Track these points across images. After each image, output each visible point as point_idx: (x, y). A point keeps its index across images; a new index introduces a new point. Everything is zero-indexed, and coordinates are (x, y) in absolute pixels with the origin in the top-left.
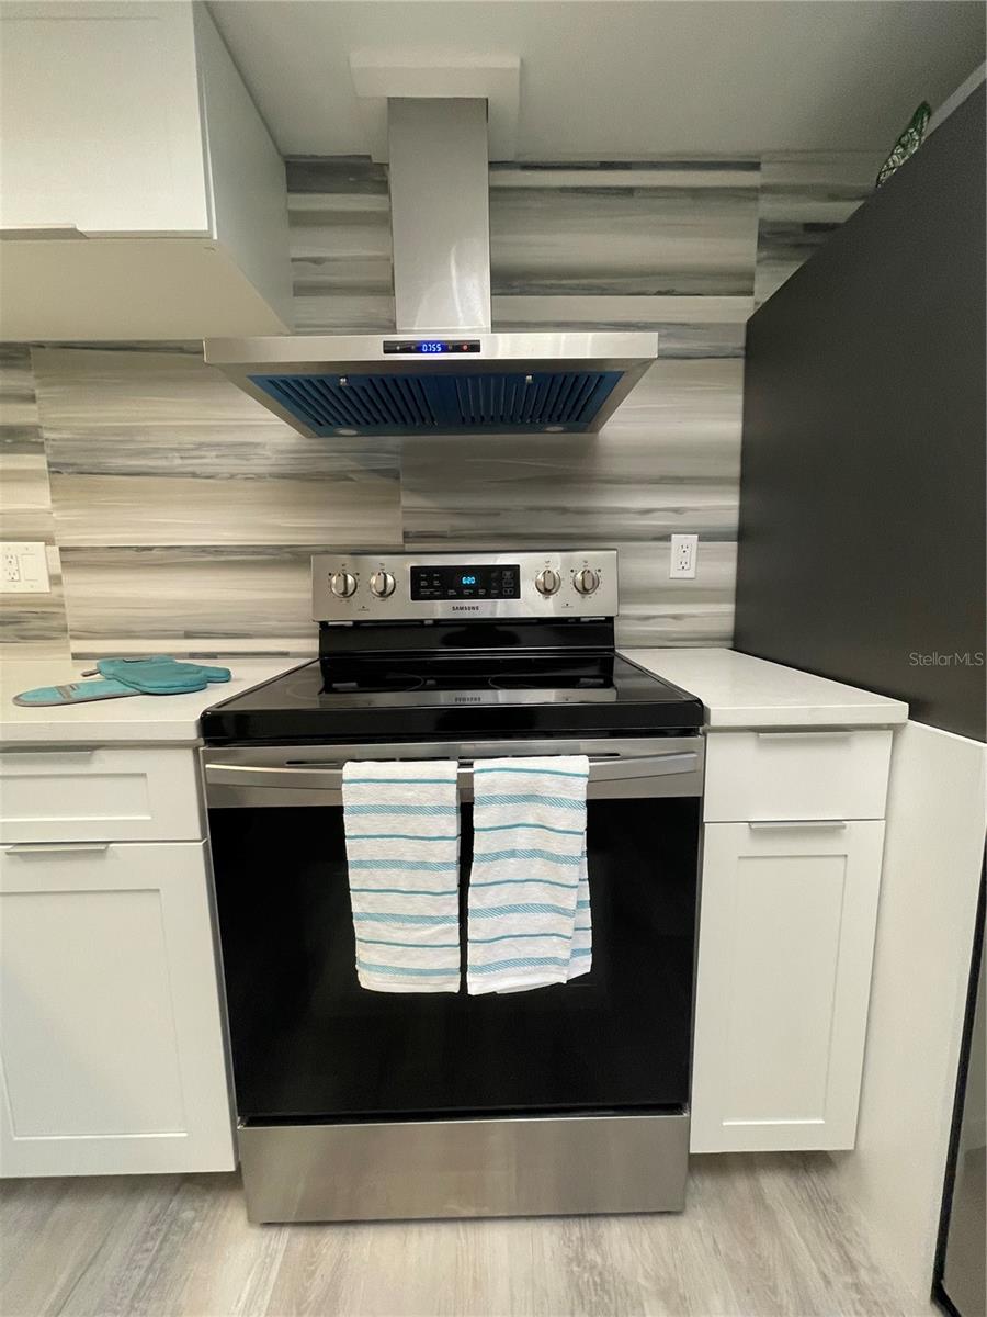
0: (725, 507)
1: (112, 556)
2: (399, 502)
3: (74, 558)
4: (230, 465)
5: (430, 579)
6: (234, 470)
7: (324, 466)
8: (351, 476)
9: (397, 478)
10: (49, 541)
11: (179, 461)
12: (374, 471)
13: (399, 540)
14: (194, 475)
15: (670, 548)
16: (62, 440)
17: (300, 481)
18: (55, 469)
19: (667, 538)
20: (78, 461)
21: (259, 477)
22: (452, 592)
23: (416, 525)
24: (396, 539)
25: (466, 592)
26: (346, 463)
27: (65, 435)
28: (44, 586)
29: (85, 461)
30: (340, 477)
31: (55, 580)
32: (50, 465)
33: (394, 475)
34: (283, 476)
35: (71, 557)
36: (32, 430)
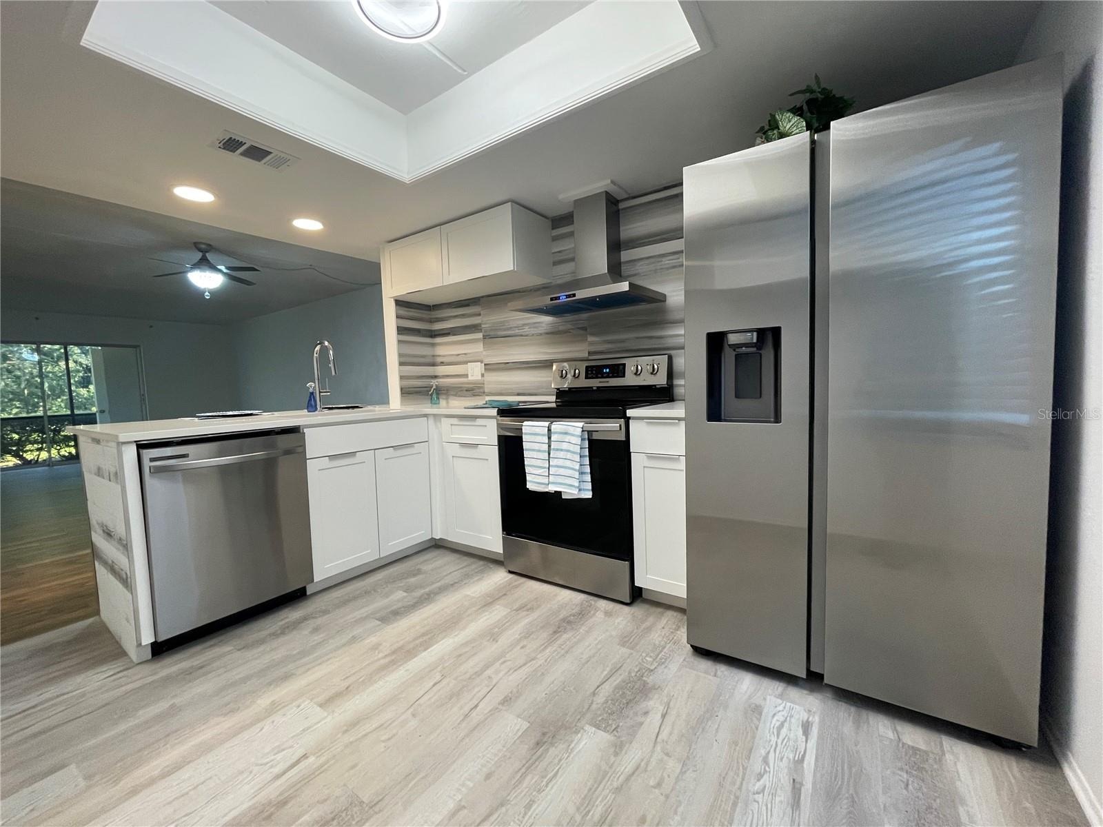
1: (498, 366)
2: (587, 340)
3: (489, 367)
4: (533, 331)
5: (592, 371)
6: (534, 333)
7: (561, 328)
8: (571, 331)
9: (586, 330)
10: (482, 362)
11: (517, 331)
12: (578, 328)
13: (587, 355)
14: (522, 336)
16: (486, 328)
17: (554, 335)
18: (485, 337)
20: (491, 334)
21: (541, 334)
22: (599, 376)
23: (593, 349)
24: (585, 355)
25: (605, 375)
26: (569, 326)
27: (487, 326)
28: (479, 378)
29: (492, 333)
30: (567, 332)
31: (483, 375)
32: (483, 336)
33: (584, 329)
34: (547, 333)
35: (488, 367)
36: (479, 325)
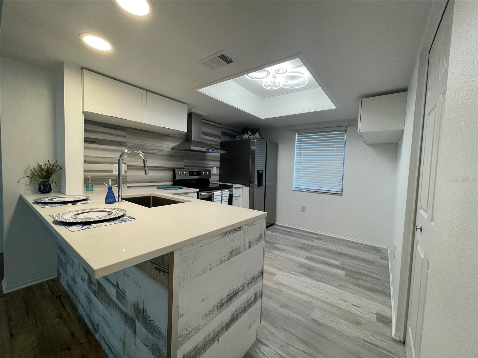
0: (218, 164)
1: (137, 167)
2: (183, 161)
4: (160, 153)
5: (191, 173)
6: (160, 154)
7: (174, 154)
8: (177, 156)
10: (125, 164)
11: (151, 151)
12: (181, 156)
14: (154, 154)
15: (213, 169)
16: (130, 145)
17: (170, 157)
19: (213, 168)
21: (164, 155)
22: (193, 175)
23: (186, 164)
24: (183, 166)
25: (195, 175)
26: (176, 154)
28: (124, 173)
30: (175, 156)
31: (126, 172)
33: (183, 157)
34: (167, 155)
35: (130, 167)
36: (125, 143)
